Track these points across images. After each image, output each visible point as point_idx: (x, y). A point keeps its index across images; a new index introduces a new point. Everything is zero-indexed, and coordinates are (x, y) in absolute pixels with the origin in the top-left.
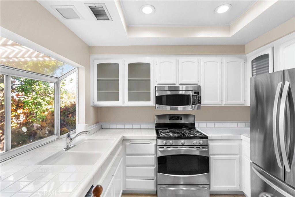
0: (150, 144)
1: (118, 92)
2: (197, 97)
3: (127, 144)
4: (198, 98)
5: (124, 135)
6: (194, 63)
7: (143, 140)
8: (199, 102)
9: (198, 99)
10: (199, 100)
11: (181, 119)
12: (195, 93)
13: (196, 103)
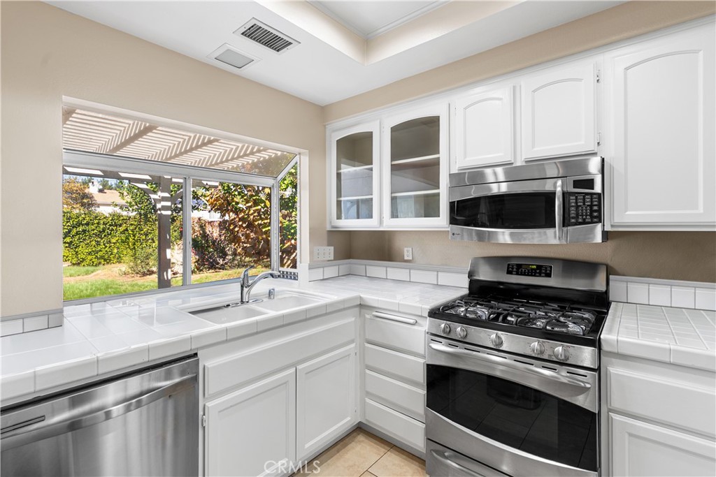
0: (415, 327)
1: (369, 197)
2: (584, 199)
3: (368, 316)
4: (592, 202)
5: (362, 295)
6: (581, 80)
7: (399, 312)
8: (595, 214)
9: (591, 206)
10: (595, 208)
11: (549, 275)
12: (577, 184)
13: (580, 220)
